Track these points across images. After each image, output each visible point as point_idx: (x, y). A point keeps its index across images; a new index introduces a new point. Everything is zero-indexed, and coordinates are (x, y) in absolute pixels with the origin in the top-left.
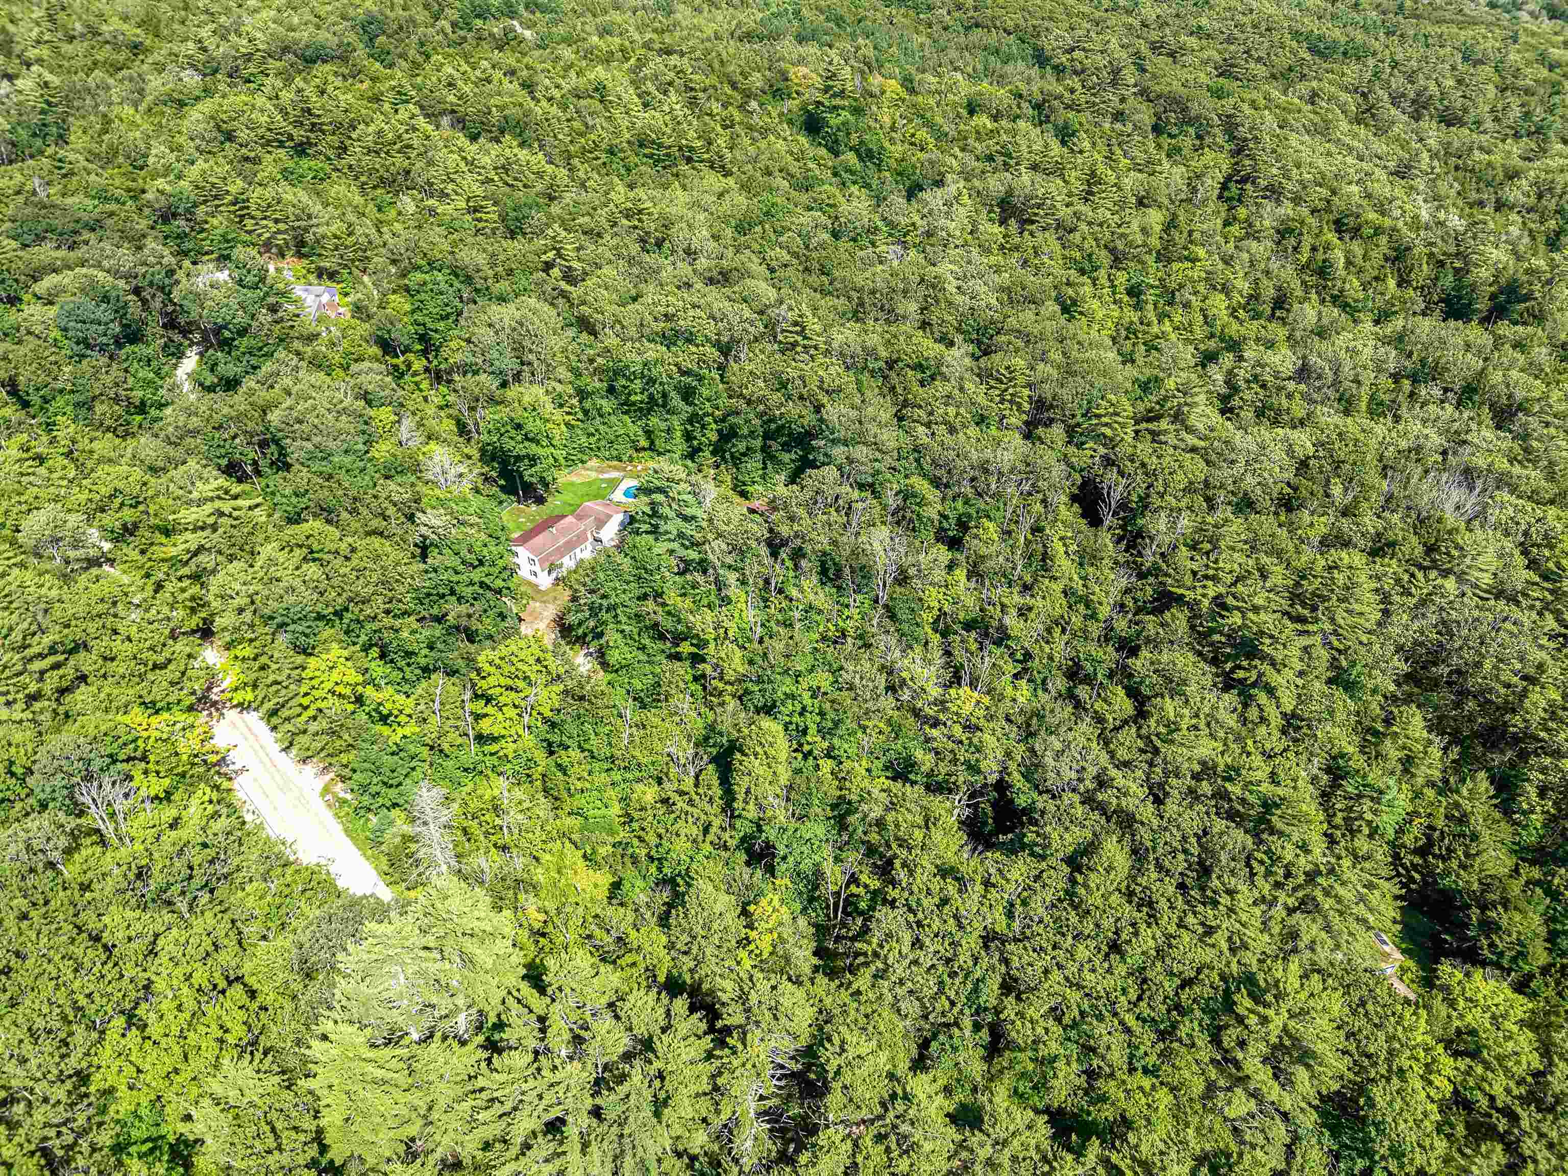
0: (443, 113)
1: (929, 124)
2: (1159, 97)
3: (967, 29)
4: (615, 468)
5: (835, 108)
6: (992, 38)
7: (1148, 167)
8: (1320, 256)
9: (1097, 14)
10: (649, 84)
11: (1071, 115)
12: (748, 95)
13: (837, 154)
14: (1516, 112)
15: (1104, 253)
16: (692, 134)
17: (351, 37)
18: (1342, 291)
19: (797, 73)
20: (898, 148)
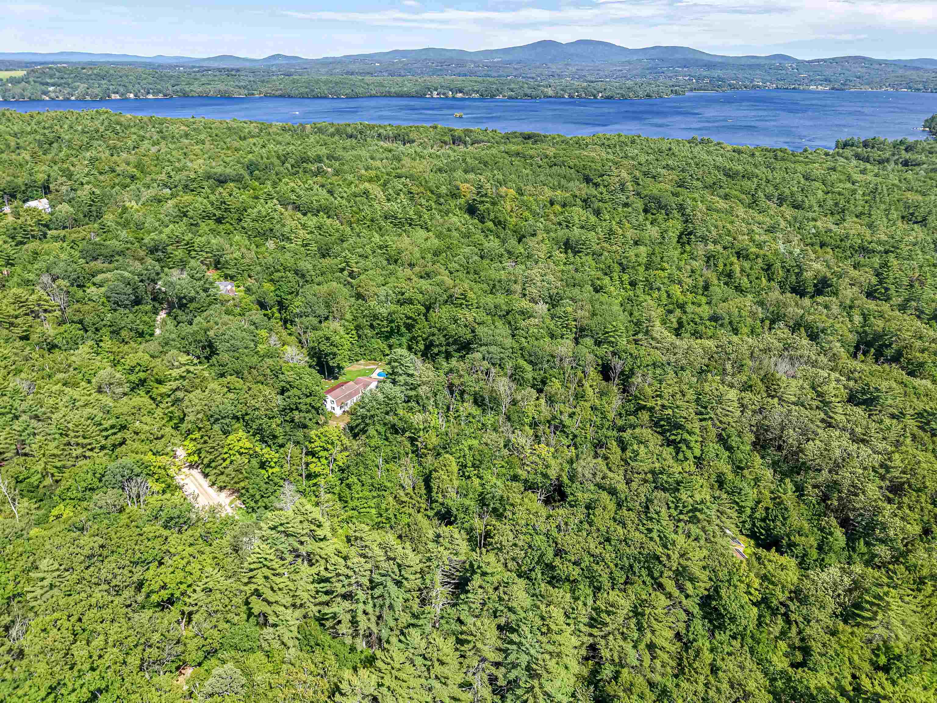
0: (288, 204)
1: (529, 209)
2: (646, 196)
3: (551, 167)
4: (374, 364)
5: (483, 202)
6: (563, 171)
7: (640, 227)
8: (728, 268)
9: (617, 159)
10: (390, 190)
11: (600, 204)
12: (439, 196)
13: (483, 223)
14: (830, 203)
15: (616, 265)
16: (411, 213)
17: (242, 171)
18: (739, 284)
19: (464, 187)
20: (513, 220)
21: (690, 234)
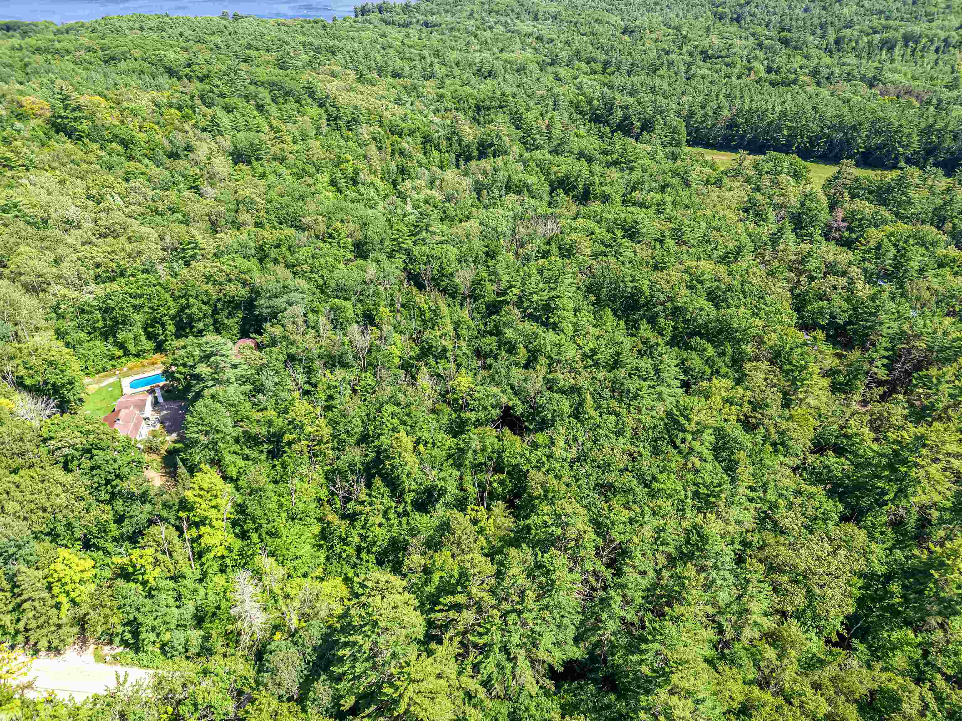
3: (106, 62)
19: (27, 102)
20: (141, 135)
21: (335, 119)
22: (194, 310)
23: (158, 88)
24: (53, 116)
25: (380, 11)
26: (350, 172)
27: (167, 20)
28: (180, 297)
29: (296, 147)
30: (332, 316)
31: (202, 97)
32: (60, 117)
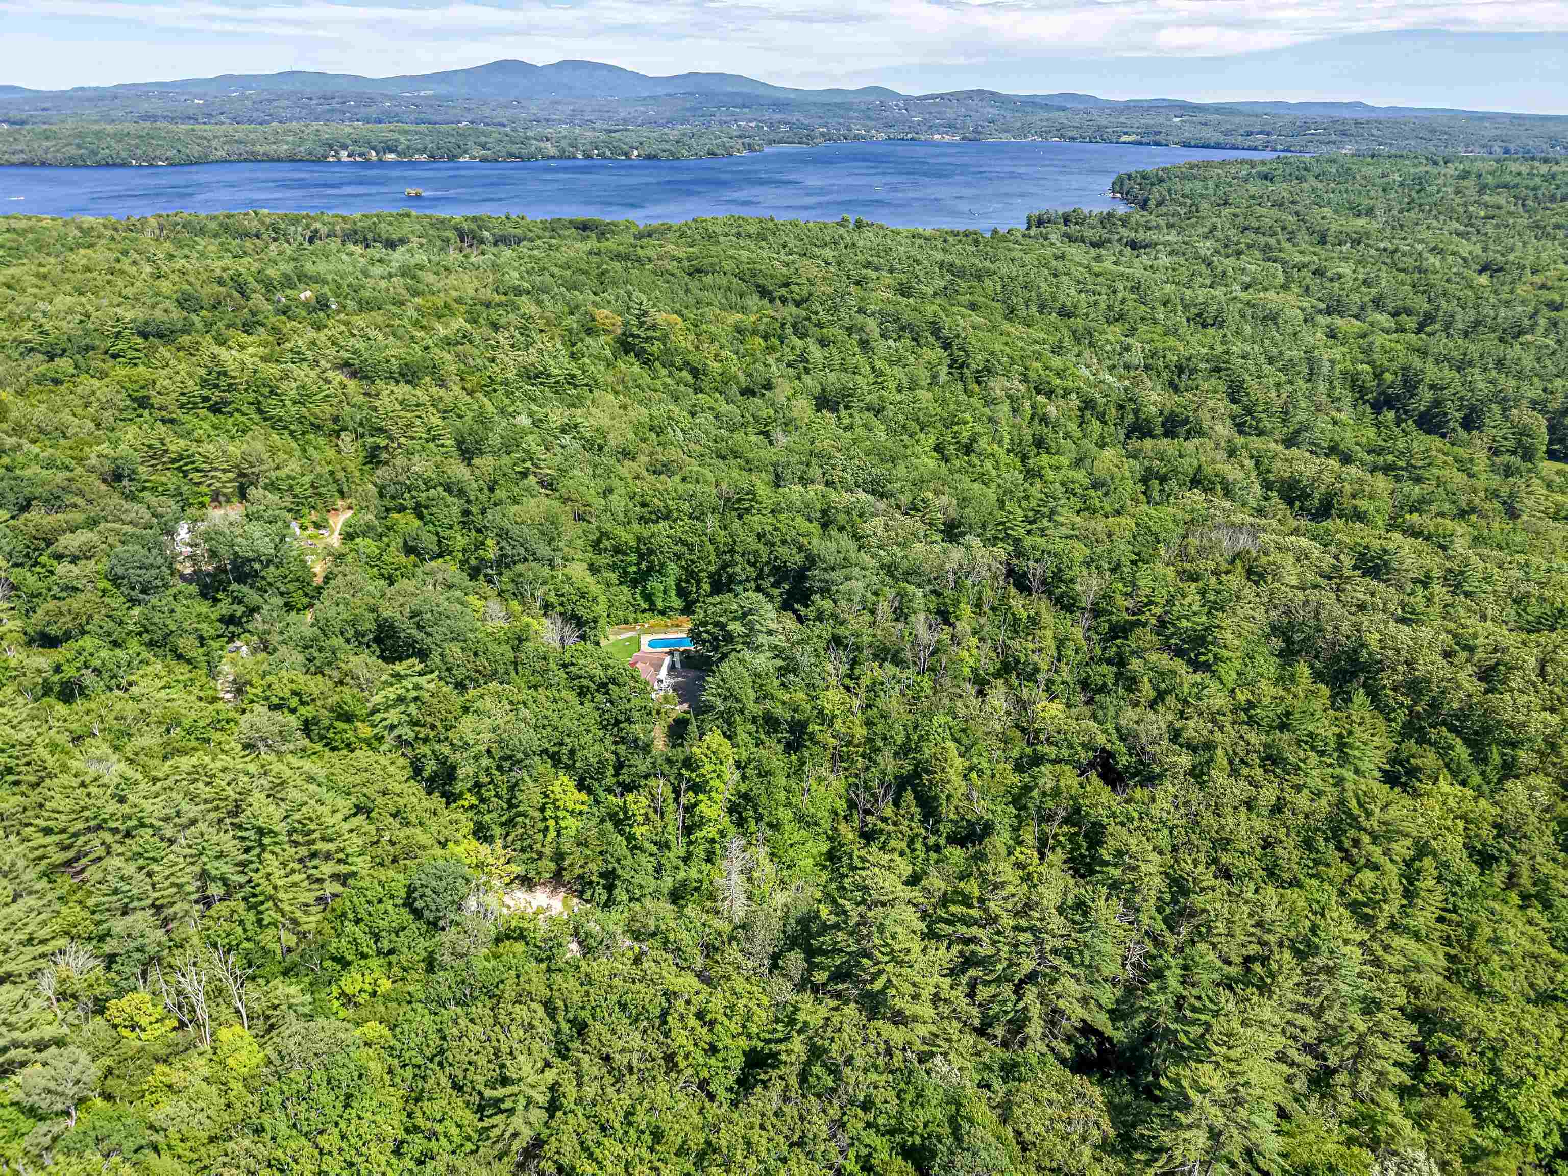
20: (717, 365)
21: (961, 367)
22: (738, 569)
23: (744, 310)
24: (624, 334)
25: (1066, 222)
26: (965, 435)
27: (771, 225)
28: (725, 552)
29: (899, 397)
30: (896, 604)
31: (794, 325)
32: (632, 335)
